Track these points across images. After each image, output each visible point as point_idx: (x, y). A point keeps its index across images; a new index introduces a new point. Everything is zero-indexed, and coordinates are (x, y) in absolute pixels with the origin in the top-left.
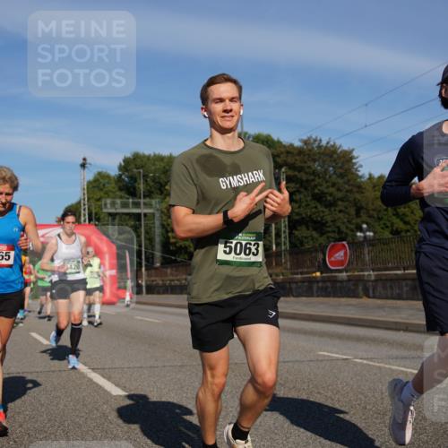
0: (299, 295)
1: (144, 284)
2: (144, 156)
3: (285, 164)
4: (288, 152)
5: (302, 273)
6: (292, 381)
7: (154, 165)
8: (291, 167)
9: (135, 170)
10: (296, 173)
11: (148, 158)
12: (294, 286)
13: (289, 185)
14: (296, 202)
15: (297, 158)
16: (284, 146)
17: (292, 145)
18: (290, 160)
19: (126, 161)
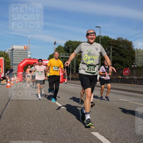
0: (115, 83)
1: (70, 77)
2: (72, 41)
3: (112, 45)
4: (113, 42)
5: (115, 76)
6: (111, 107)
7: (75, 44)
8: (114, 46)
9: (69, 45)
10: (115, 47)
11: (73, 42)
12: (113, 80)
13: (113, 51)
14: (115, 56)
15: (116, 43)
16: (112, 40)
17: (114, 39)
18: (113, 44)
19: (67, 42)
